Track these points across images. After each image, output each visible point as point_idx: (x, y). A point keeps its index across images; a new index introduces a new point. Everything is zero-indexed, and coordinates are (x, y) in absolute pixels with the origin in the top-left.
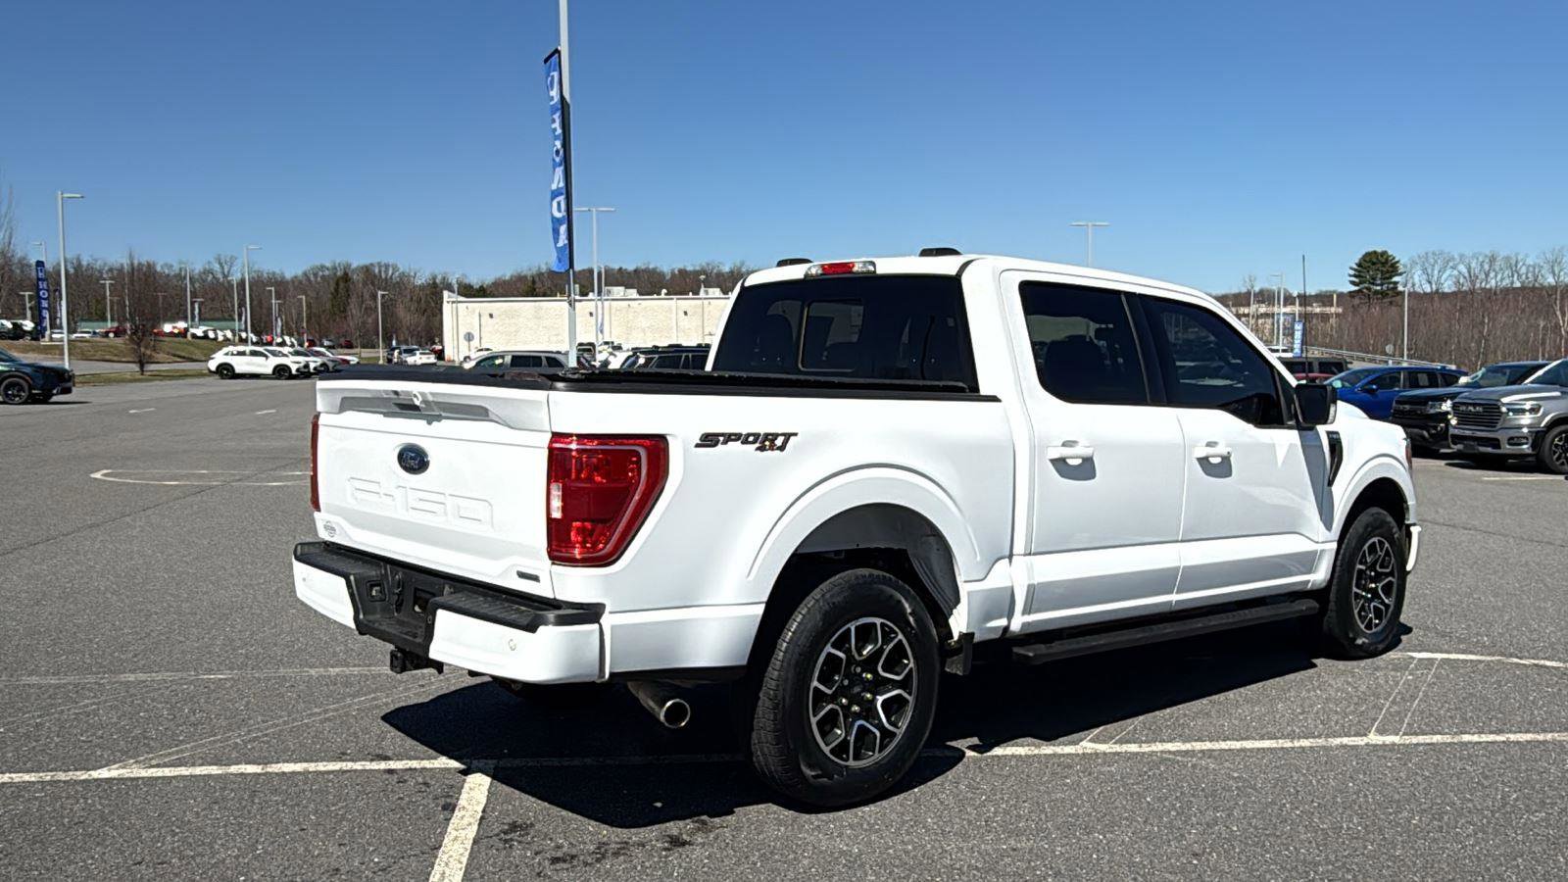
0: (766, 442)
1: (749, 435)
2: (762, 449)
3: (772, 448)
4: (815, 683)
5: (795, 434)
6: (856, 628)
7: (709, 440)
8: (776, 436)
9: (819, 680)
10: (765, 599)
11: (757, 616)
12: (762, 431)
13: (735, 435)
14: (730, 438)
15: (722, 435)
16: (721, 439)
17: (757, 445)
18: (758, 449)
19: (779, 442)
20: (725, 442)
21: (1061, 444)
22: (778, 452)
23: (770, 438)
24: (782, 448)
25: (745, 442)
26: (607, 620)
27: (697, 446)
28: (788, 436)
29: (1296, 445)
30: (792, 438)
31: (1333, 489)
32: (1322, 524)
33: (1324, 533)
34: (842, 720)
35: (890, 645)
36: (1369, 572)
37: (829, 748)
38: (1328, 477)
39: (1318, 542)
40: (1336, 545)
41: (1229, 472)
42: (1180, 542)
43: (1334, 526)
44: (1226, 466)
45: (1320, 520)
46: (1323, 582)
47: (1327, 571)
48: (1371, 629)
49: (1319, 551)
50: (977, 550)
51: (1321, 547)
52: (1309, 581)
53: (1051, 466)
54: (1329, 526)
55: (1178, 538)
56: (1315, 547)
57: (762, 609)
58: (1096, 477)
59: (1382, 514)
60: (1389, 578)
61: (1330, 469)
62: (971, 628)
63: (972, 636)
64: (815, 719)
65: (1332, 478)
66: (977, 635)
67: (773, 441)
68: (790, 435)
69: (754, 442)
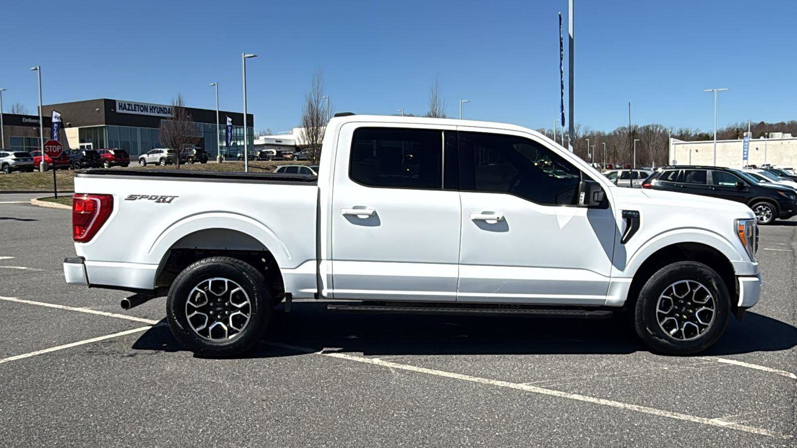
0: (162, 200)
1: (152, 196)
2: (159, 202)
3: (163, 202)
5: (177, 197)
6: (213, 281)
7: (132, 198)
8: (167, 197)
9: (190, 301)
10: (158, 263)
11: (154, 270)
12: (160, 195)
13: (145, 196)
14: (142, 197)
15: (139, 196)
16: (138, 197)
17: (156, 200)
18: (156, 202)
19: (167, 200)
20: (140, 198)
21: (352, 207)
22: (167, 204)
23: (163, 198)
24: (169, 202)
25: (151, 199)
26: (88, 263)
27: (126, 199)
29: (584, 217)
31: (626, 245)
32: (613, 267)
33: (616, 272)
34: (207, 320)
35: (233, 291)
36: (682, 302)
37: (197, 330)
38: (621, 238)
39: (610, 277)
40: (630, 280)
41: (506, 229)
42: (459, 264)
43: (627, 268)
44: (501, 225)
45: (610, 263)
46: (620, 302)
47: (622, 296)
48: (681, 338)
49: (612, 283)
50: (289, 254)
51: (613, 280)
52: (605, 300)
53: (344, 218)
54: (622, 268)
55: (457, 262)
56: (607, 280)
57: (156, 267)
58: (381, 225)
59: (695, 266)
60: (704, 308)
61: (624, 234)
62: (288, 291)
63: (290, 295)
64: (189, 317)
65: (626, 239)
66: (293, 294)
67: (165, 199)
68: (174, 197)
69: (154, 199)
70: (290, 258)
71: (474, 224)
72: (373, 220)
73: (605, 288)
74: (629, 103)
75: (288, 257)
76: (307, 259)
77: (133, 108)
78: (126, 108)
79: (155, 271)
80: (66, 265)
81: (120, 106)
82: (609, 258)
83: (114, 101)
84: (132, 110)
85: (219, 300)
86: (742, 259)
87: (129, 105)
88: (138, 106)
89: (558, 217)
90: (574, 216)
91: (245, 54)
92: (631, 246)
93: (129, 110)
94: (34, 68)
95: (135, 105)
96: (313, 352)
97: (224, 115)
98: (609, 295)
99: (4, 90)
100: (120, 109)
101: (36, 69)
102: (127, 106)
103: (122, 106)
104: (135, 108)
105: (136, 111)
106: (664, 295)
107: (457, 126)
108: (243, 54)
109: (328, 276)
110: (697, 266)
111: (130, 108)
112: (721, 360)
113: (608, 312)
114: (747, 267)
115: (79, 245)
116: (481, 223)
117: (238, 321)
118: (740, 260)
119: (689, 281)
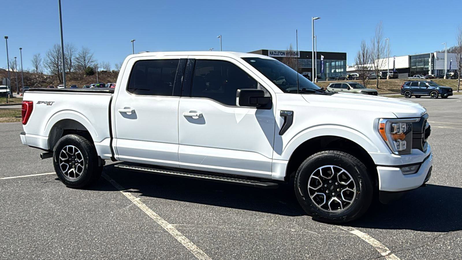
0: (49, 103)
2: (47, 105)
3: (49, 105)
5: (54, 102)
6: (69, 147)
7: (39, 103)
8: (50, 102)
9: (61, 156)
10: (48, 136)
12: (48, 101)
16: (41, 102)
19: (51, 104)
20: (41, 103)
21: (124, 108)
23: (49, 102)
24: (51, 105)
25: (45, 103)
26: (26, 135)
27: (37, 104)
28: (53, 102)
29: (253, 115)
30: (53, 103)
31: (283, 136)
32: (274, 151)
33: (276, 155)
34: (68, 167)
35: (76, 153)
36: (330, 182)
37: (64, 172)
38: (279, 131)
39: (272, 159)
40: (287, 162)
41: (204, 123)
42: (179, 144)
43: (283, 154)
44: (201, 120)
45: (272, 149)
46: (281, 178)
47: (281, 173)
48: (328, 210)
49: (274, 163)
50: (97, 134)
51: (274, 161)
52: (271, 175)
53: (120, 114)
54: (280, 152)
55: (178, 143)
56: (270, 161)
57: (47, 138)
58: (138, 118)
59: (337, 154)
60: (347, 188)
61: (281, 128)
62: (99, 155)
63: (100, 157)
64: (61, 165)
65: (282, 132)
66: (101, 157)
67: (50, 103)
70: (98, 136)
71: (185, 118)
72: (133, 115)
73: (271, 167)
74: (297, 30)
76: (106, 137)
77: (277, 54)
78: (273, 54)
79: (47, 140)
80: (21, 135)
81: (270, 53)
82: (271, 146)
83: (267, 51)
84: (277, 55)
85: (73, 157)
86: (379, 152)
87: (275, 52)
88: (280, 52)
89: (236, 115)
90: (246, 115)
91: (313, 18)
92: (286, 137)
93: (275, 55)
94: (218, 37)
95: (278, 52)
96: (119, 191)
97: (319, 54)
98: (274, 172)
99: (213, 49)
100: (270, 55)
101: (219, 37)
102: (274, 53)
103: (271, 53)
104: (278, 53)
105: (278, 55)
106: (313, 175)
108: (312, 18)
109: (114, 147)
110: (339, 155)
111: (276, 54)
112: (357, 232)
113: (276, 184)
114: (387, 158)
115: (24, 126)
116: (189, 118)
117: (80, 169)
118: (377, 152)
119: (333, 166)
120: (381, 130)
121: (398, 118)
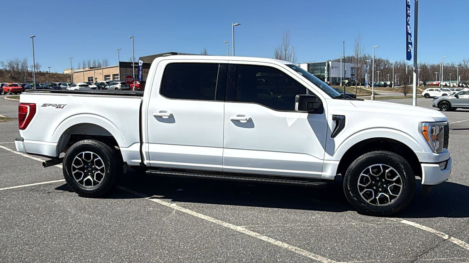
0: (59, 106)
1: (55, 104)
2: (57, 108)
3: (60, 108)
4: (73, 164)
6: (85, 154)
7: (45, 105)
9: (74, 164)
10: (57, 142)
11: (55, 146)
13: (51, 104)
14: (50, 105)
15: (48, 104)
16: (48, 105)
17: (56, 107)
18: (56, 108)
19: (62, 106)
20: (48, 106)
21: (159, 112)
24: (62, 108)
25: (53, 106)
26: (25, 141)
27: (42, 106)
29: (306, 119)
31: (335, 139)
32: (325, 152)
33: (327, 156)
34: (83, 175)
35: (95, 160)
36: (378, 179)
37: (77, 181)
38: (332, 134)
39: (324, 160)
40: (338, 162)
41: (253, 126)
42: (223, 148)
43: (335, 154)
44: (249, 124)
45: (324, 151)
46: (331, 177)
47: (332, 172)
48: (376, 204)
49: (325, 163)
50: (124, 139)
51: (325, 162)
52: (321, 175)
53: (154, 117)
54: (331, 153)
55: (222, 147)
56: (322, 161)
57: (56, 144)
58: (176, 122)
59: (386, 154)
60: (394, 184)
61: (333, 131)
62: (124, 161)
63: (126, 163)
64: (73, 173)
65: (334, 135)
66: (128, 163)
67: (60, 106)
68: (65, 105)
69: (56, 106)
70: (125, 141)
71: (231, 122)
72: (171, 119)
73: (321, 167)
75: (124, 141)
76: (135, 142)
80: (16, 142)
82: (323, 147)
85: (89, 164)
86: (423, 151)
89: (287, 118)
90: (298, 119)
92: (338, 140)
98: (324, 172)
101: (131, 37)
106: (363, 173)
107: (229, 60)
108: (233, 24)
109: (146, 152)
110: (388, 154)
112: (405, 221)
114: (430, 156)
115: (21, 131)
116: (236, 122)
117: (99, 177)
118: (422, 151)
119: (381, 165)
120: (423, 132)
121: (436, 122)
